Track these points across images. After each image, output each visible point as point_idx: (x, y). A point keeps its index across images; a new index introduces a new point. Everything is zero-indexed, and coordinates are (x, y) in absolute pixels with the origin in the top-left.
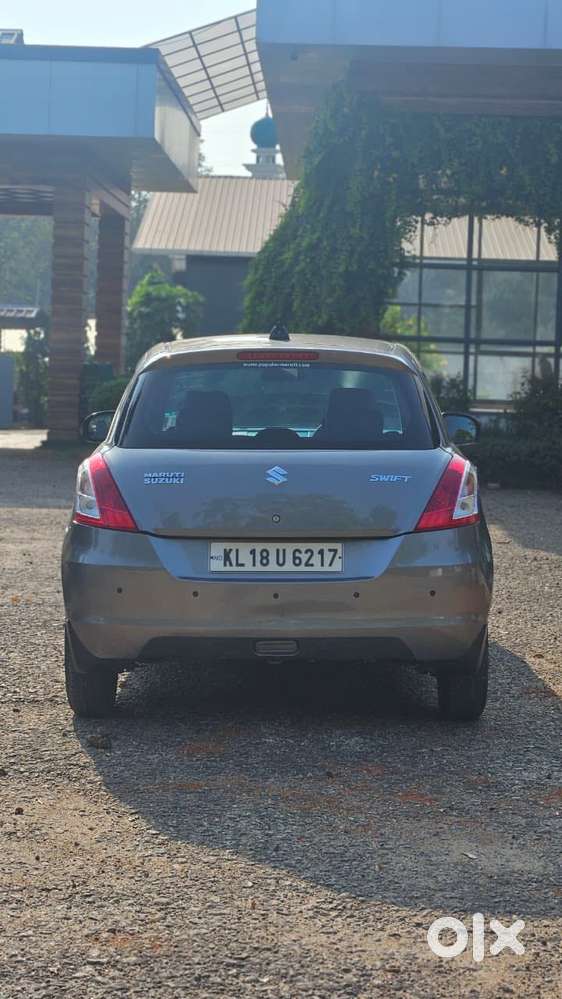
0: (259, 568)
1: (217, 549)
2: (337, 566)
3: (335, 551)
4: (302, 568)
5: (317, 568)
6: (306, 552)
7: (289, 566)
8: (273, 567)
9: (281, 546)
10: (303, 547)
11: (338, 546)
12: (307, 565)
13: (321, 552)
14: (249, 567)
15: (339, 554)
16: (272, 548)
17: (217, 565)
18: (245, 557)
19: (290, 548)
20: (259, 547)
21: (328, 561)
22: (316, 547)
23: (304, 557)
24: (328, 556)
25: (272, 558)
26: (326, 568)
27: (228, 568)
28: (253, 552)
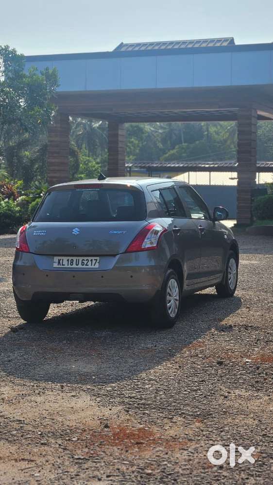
0: (70, 266)
1: (56, 259)
2: (97, 266)
3: (96, 260)
4: (84, 266)
5: (90, 266)
6: (86, 260)
7: (80, 266)
8: (74, 266)
9: (78, 258)
10: (85, 258)
11: (98, 258)
12: (86, 265)
13: (92, 260)
14: (66, 266)
15: (98, 261)
16: (75, 259)
17: (55, 265)
18: (65, 262)
19: (81, 259)
20: (70, 258)
21: (93, 264)
22: (90, 258)
23: (85, 262)
24: (94, 262)
25: (74, 262)
26: (93, 266)
27: (59, 266)
28: (68, 260)
